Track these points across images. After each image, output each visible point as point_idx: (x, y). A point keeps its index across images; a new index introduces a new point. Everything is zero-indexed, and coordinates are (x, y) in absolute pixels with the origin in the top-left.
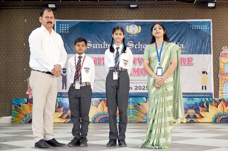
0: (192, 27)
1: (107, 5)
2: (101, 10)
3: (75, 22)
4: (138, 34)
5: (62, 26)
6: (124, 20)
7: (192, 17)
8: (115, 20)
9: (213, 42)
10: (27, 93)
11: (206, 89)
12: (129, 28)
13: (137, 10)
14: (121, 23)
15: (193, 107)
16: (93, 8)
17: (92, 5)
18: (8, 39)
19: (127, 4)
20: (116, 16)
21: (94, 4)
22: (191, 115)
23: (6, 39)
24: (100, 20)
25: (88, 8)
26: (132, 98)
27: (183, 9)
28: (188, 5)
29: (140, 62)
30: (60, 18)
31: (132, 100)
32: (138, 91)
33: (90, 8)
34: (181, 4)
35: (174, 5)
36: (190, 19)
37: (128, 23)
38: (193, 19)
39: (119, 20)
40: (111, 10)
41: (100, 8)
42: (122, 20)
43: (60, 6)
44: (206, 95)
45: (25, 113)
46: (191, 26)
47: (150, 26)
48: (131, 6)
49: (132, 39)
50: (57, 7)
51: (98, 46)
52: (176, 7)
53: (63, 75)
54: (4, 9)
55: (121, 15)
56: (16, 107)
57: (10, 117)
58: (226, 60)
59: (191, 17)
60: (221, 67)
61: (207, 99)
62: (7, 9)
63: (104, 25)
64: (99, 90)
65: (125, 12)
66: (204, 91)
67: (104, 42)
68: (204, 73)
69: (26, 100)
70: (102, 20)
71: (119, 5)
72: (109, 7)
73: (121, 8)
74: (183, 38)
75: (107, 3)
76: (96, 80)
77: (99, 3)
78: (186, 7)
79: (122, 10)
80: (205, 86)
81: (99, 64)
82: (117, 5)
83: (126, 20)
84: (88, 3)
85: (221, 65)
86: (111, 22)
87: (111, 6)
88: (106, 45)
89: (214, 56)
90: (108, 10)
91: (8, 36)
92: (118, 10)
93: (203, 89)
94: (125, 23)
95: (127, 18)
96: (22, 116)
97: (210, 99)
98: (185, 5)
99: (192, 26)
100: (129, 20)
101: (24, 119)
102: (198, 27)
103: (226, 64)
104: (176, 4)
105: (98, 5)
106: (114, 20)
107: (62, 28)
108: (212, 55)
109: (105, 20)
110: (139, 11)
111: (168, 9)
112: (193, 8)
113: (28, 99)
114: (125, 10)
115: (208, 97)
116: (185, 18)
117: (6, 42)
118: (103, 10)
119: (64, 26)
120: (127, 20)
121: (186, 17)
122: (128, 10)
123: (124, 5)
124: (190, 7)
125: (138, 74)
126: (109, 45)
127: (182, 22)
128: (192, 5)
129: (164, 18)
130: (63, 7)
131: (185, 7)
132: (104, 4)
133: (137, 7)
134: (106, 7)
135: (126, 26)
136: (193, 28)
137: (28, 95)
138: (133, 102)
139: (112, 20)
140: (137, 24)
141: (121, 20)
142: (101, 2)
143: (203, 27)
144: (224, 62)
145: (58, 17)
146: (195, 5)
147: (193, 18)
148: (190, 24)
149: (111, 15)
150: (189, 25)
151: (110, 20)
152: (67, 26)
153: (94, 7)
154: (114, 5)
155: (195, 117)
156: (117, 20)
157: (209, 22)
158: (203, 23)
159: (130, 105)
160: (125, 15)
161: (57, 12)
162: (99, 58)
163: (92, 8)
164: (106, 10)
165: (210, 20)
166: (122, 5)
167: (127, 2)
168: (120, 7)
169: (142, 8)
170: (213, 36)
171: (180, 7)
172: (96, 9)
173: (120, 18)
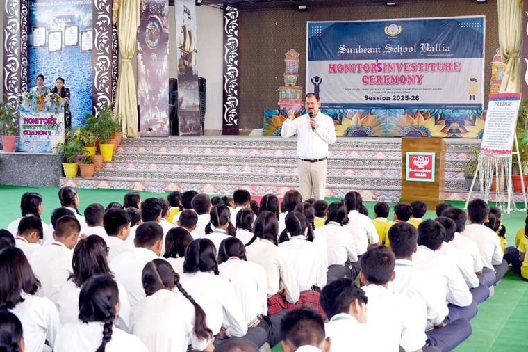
1: (364, 3)
3: (329, 23)
4: (397, 35)
5: (314, 29)
6: (383, 19)
7: (462, 13)
8: (373, 19)
9: (486, 42)
10: (279, 104)
11: (474, 99)
12: (387, 28)
15: (457, 120)
22: (454, 129)
24: (356, 20)
26: (390, 109)
29: (398, 68)
31: (389, 111)
32: (396, 102)
37: (387, 23)
38: (464, 15)
43: (312, 6)
44: (475, 107)
45: (277, 125)
46: (459, 24)
48: (389, 4)
49: (390, 42)
50: (308, 8)
51: (353, 50)
53: (315, 84)
55: (380, 13)
56: (267, 119)
57: (262, 130)
60: (494, 73)
61: (475, 111)
62: (258, 11)
64: (353, 100)
65: (384, 9)
66: (472, 102)
68: (472, 80)
69: (277, 111)
70: (358, 20)
73: (379, 5)
76: (351, 89)
79: (380, 7)
80: (474, 96)
81: (353, 71)
83: (385, 19)
85: (494, 70)
86: (368, 22)
88: (362, 49)
89: (486, 59)
90: (365, 7)
91: (259, 41)
92: (376, 7)
93: (470, 99)
94: (384, 23)
95: (386, 17)
96: (274, 129)
97: (479, 111)
99: (461, 24)
101: (275, 132)
102: (468, 25)
107: (314, 31)
108: (483, 59)
109: (362, 20)
113: (279, 111)
114: (384, 7)
115: (477, 109)
117: (257, 48)
119: (317, 28)
121: (455, 14)
123: (383, 2)
125: (397, 82)
127: (449, 20)
133: (396, 5)
135: (384, 26)
136: (462, 27)
137: (279, 106)
138: (390, 115)
139: (369, 19)
140: (397, 23)
143: (474, 25)
144: (497, 67)
145: (310, 19)
148: (459, 21)
149: (368, 14)
151: (367, 19)
152: (319, 28)
155: (458, 131)
157: (482, 19)
158: (474, 20)
159: (387, 117)
162: (354, 65)
165: (484, 16)
170: (486, 35)
173: (378, 17)
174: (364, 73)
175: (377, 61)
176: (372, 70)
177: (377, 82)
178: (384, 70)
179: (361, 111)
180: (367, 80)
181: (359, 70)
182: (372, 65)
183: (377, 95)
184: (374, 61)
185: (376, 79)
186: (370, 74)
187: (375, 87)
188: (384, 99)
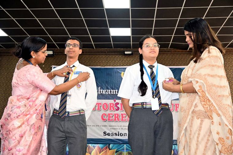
1: (103, 52)
2: (97, 56)
6: (119, 66)
8: (111, 66)
12: (124, 74)
13: (132, 57)
14: (115, 70)
16: (90, 55)
17: (88, 52)
18: (7, 84)
19: (122, 51)
20: (112, 63)
21: (91, 51)
23: (5, 84)
24: (96, 66)
25: (85, 54)
26: (127, 144)
27: (177, 56)
28: (182, 52)
30: (57, 65)
31: (126, 146)
33: (86, 55)
34: (175, 51)
35: (168, 52)
37: (122, 70)
39: (114, 66)
40: (107, 56)
41: (96, 55)
42: (118, 66)
43: (58, 53)
48: (126, 53)
50: (55, 53)
52: (170, 54)
54: (4, 55)
55: (117, 62)
59: (185, 64)
62: (8, 55)
63: (99, 71)
64: (93, 136)
65: (120, 58)
67: (99, 88)
70: (98, 66)
71: (114, 52)
72: (105, 54)
73: (116, 55)
75: (103, 50)
76: (91, 126)
77: (95, 50)
78: (181, 54)
79: (117, 56)
82: (113, 52)
83: (121, 66)
84: (85, 49)
86: (107, 68)
87: (107, 53)
88: (101, 90)
90: (104, 56)
91: (7, 81)
92: (114, 56)
94: (120, 69)
95: (122, 64)
98: (179, 52)
100: (124, 66)
104: (170, 51)
105: (95, 52)
106: (109, 66)
109: (101, 66)
110: (134, 58)
111: (163, 56)
112: (187, 54)
114: (120, 56)
116: (179, 65)
117: (5, 87)
118: (99, 56)
120: (123, 66)
121: (181, 64)
122: (124, 57)
123: (120, 52)
124: (184, 54)
126: (104, 91)
127: (176, 69)
128: (186, 52)
130: (60, 54)
131: (179, 54)
132: (100, 51)
133: (132, 54)
134: (102, 53)
135: (121, 72)
138: (127, 149)
139: (107, 66)
141: (116, 66)
142: (97, 49)
145: (56, 64)
146: (188, 52)
149: (107, 62)
151: (106, 66)
153: (91, 53)
154: (110, 52)
156: (113, 66)
159: (124, 152)
160: (120, 62)
161: (54, 58)
163: (88, 55)
164: (102, 56)
166: (118, 52)
167: (122, 49)
168: (115, 53)
169: (137, 55)
171: (174, 54)
172: (92, 55)
173: (115, 64)
174: (103, 112)
175: (115, 101)
176: (110, 109)
177: (115, 120)
178: (121, 109)
179: (100, 146)
180: (105, 118)
181: (98, 109)
182: (111, 104)
183: (114, 132)
184: (112, 101)
185: (114, 117)
186: (108, 112)
187: (113, 124)
188: (121, 135)
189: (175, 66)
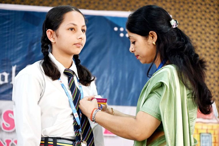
0: (119, 32)
7: (122, 5)
36: (115, 9)
46: (116, 29)
47: (7, 22)
58: (205, 127)
59: (117, 5)
74: (95, 60)
99: (119, 27)
103: (205, 136)
116: (101, 7)
121: (106, 5)
129: (46, 3)
136: (122, 35)
144: (200, 131)
147: (124, 6)
148: (115, 22)
150: (113, 25)
189: (90, 9)
